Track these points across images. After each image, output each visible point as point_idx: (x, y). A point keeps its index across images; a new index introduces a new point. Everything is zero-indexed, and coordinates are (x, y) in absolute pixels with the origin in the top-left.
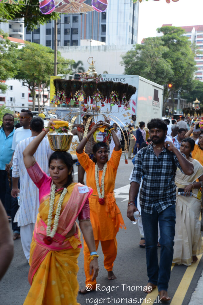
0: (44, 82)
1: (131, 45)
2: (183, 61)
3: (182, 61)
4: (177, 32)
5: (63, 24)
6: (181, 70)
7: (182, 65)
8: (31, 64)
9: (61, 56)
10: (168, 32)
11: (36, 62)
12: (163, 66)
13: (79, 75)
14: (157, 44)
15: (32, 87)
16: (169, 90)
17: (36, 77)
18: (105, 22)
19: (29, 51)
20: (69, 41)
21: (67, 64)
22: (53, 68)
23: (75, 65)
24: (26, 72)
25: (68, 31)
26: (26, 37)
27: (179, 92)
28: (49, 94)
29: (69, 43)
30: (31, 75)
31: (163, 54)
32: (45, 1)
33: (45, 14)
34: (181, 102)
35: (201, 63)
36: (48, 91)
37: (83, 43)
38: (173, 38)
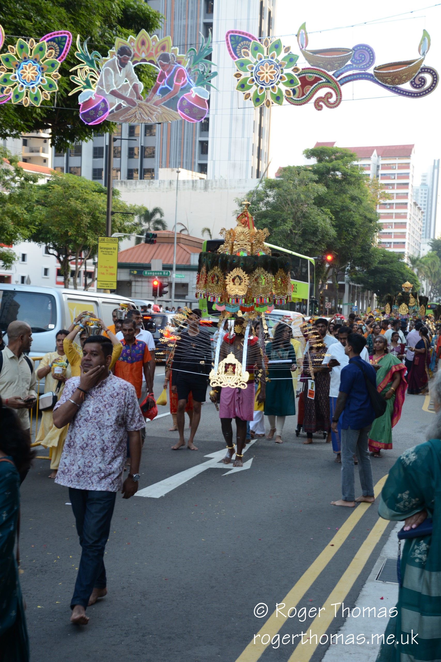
0: (85, 247)
1: (255, 181)
2: (354, 212)
3: (352, 212)
4: (342, 157)
5: (127, 141)
6: (350, 229)
7: (351, 220)
8: (63, 214)
9: (123, 200)
10: (327, 158)
11: (71, 210)
12: (316, 221)
13: (155, 236)
14: (304, 179)
15: (64, 256)
16: (327, 266)
17: (72, 238)
18: (208, 136)
19: (59, 189)
20: (137, 170)
21: (133, 214)
22: (104, 221)
23: (148, 216)
24: (52, 228)
25: (136, 152)
26: (54, 162)
27: (348, 269)
28: (95, 270)
29: (138, 173)
30: (62, 233)
31: (315, 199)
32: (91, 99)
33: (90, 124)
34: (352, 288)
35: (389, 216)
36: (95, 264)
37: (163, 174)
38: (335, 170)
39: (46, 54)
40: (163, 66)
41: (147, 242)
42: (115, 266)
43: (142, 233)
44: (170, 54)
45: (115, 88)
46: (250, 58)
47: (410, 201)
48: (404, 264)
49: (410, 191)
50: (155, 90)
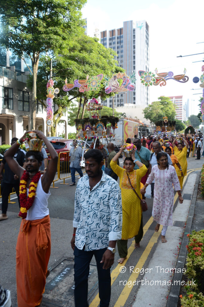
1: (147, 105)
3: (169, 111)
4: (167, 99)
5: (117, 98)
6: (169, 115)
9: (116, 111)
10: (163, 99)
12: (161, 114)
14: (158, 104)
20: (119, 105)
21: (119, 114)
23: (122, 115)
25: (119, 100)
31: (161, 109)
32: (108, 88)
33: (107, 94)
35: (178, 112)
37: (125, 105)
38: (165, 102)
40: (124, 79)
44: (125, 76)
45: (113, 85)
46: (144, 76)
47: (183, 108)
48: (182, 123)
49: (183, 106)
50: (122, 85)
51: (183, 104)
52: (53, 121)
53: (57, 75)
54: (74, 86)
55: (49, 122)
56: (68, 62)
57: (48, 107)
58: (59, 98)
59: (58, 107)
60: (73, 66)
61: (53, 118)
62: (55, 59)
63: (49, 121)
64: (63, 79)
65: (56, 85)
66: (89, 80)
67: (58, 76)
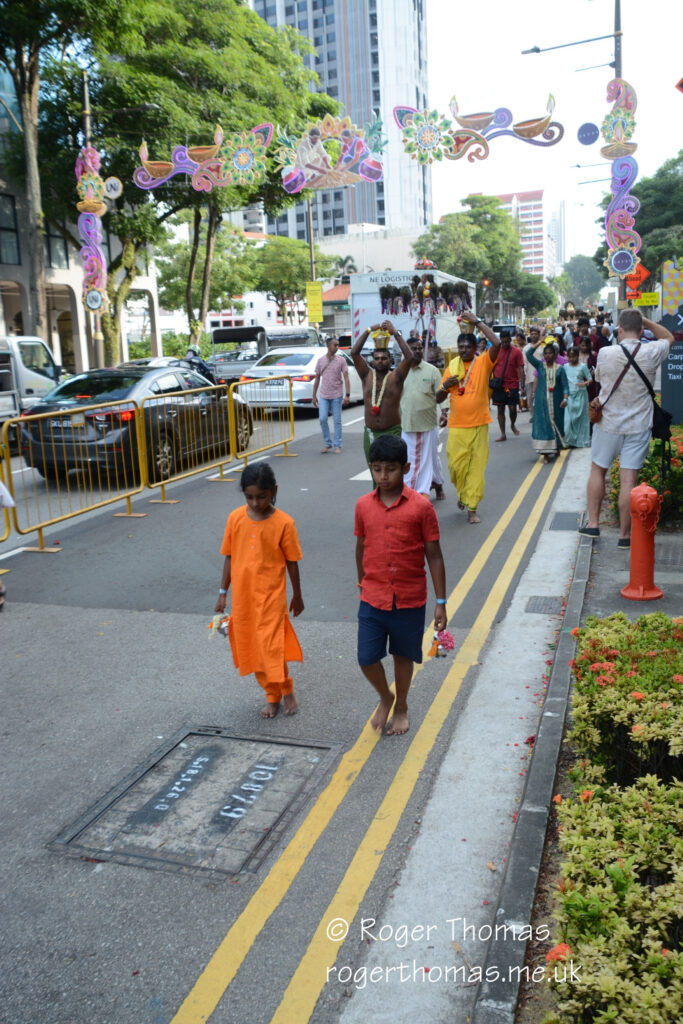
0: (297, 292)
1: (424, 227)
3: (501, 245)
4: (491, 202)
5: (321, 205)
6: (500, 259)
7: (501, 251)
8: (278, 268)
9: (320, 251)
10: (478, 205)
11: (283, 264)
12: (474, 255)
14: (462, 222)
15: (281, 300)
16: (485, 289)
17: (286, 285)
18: (383, 196)
19: (273, 248)
20: (330, 229)
21: (330, 262)
22: (308, 270)
23: (342, 263)
24: (270, 280)
25: (329, 214)
26: (268, 229)
27: (501, 291)
28: (305, 308)
29: (331, 231)
30: (278, 283)
31: (472, 237)
32: (291, 174)
33: (292, 192)
34: (505, 306)
35: (530, 246)
36: (305, 304)
37: (351, 229)
38: (485, 213)
39: (255, 142)
40: (345, 140)
41: (343, 283)
42: (321, 304)
43: (339, 277)
44: (350, 130)
45: (309, 162)
46: (414, 127)
47: (544, 234)
48: (543, 284)
49: (544, 226)
50: (340, 160)
51: (547, 218)
52: (109, 296)
53: (109, 129)
54: (174, 168)
55: (95, 300)
56: (146, 79)
57: (84, 247)
58: (122, 211)
59: (120, 243)
60: (165, 96)
61: (108, 286)
62: (99, 72)
63: (95, 294)
64: (131, 145)
65: (108, 168)
66: (222, 146)
67: (113, 135)
